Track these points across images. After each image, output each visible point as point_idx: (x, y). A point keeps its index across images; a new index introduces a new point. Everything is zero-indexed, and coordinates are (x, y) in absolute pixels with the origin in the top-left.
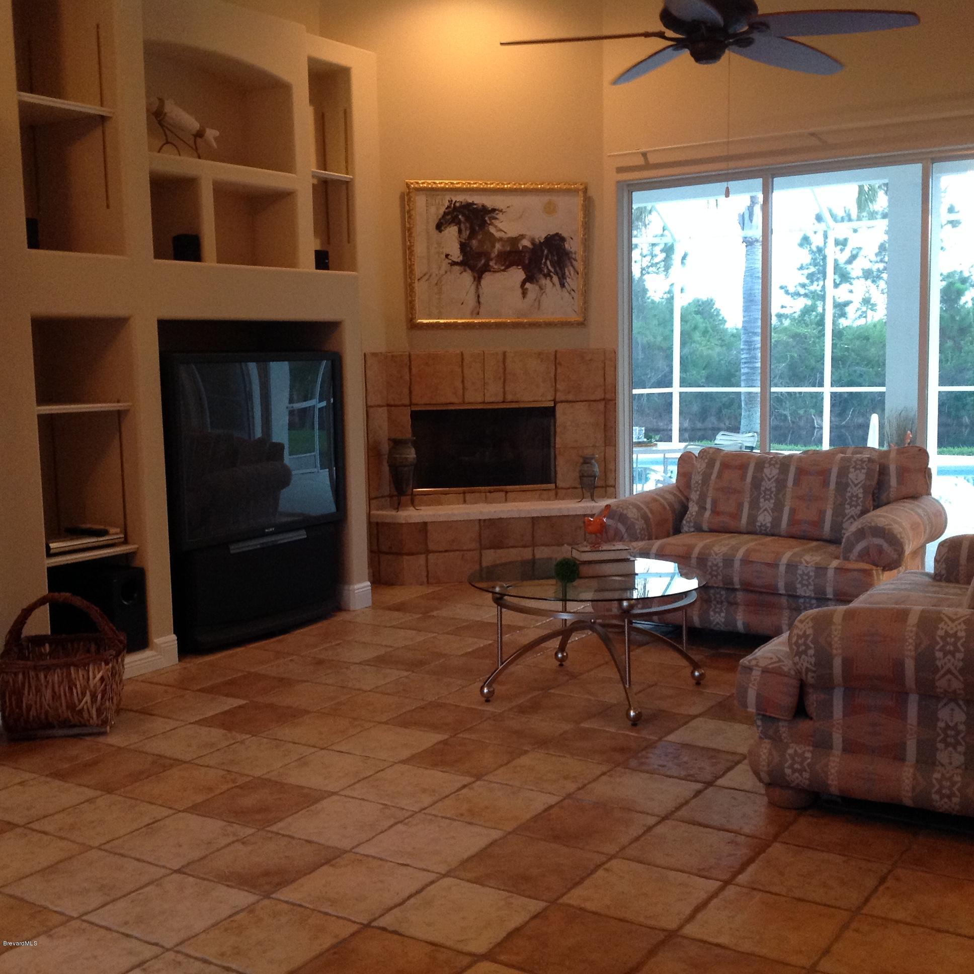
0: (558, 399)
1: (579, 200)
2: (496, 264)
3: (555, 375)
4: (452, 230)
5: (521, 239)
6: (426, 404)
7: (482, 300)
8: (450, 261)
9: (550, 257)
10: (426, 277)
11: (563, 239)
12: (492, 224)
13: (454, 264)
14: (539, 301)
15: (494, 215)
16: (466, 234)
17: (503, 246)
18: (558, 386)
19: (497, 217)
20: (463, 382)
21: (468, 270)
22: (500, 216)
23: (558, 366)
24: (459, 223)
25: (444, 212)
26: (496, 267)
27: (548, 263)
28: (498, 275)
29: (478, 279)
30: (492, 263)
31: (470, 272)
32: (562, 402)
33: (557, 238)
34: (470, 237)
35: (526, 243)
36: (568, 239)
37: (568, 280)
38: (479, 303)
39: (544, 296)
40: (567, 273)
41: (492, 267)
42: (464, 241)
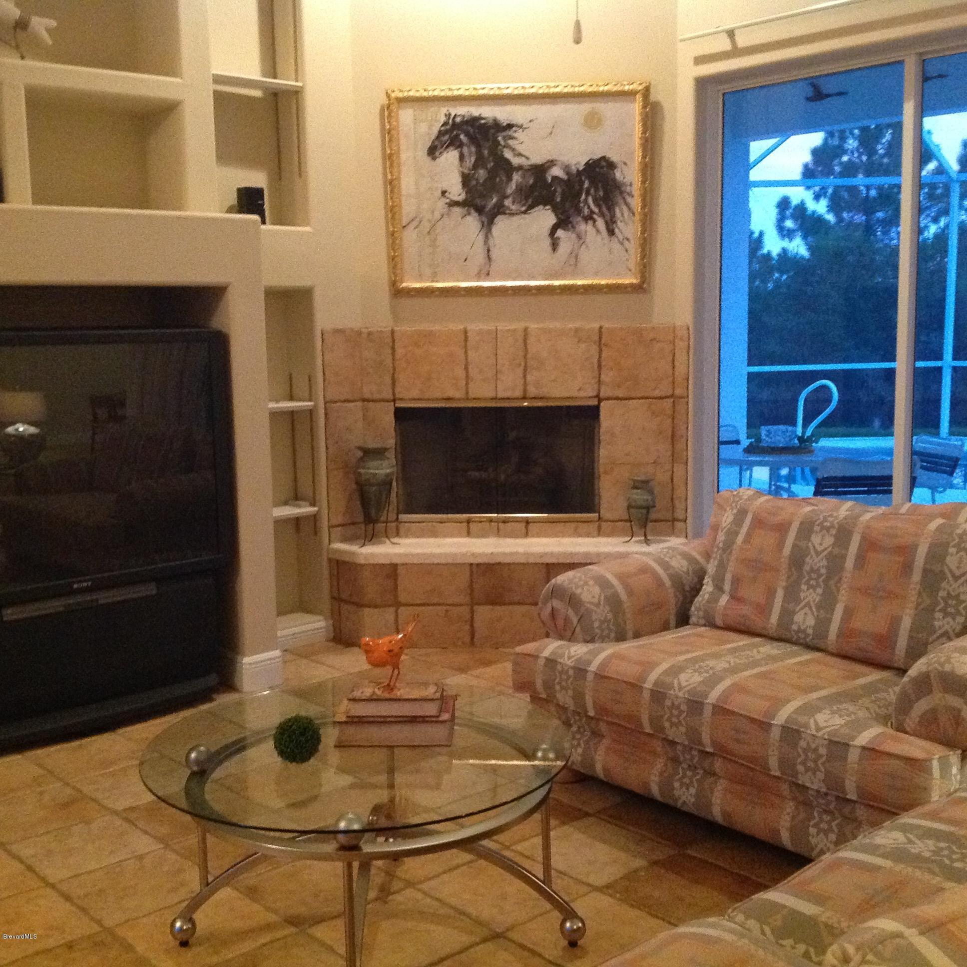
0: (602, 395)
1: (636, 107)
2: (513, 203)
3: (599, 362)
4: (450, 157)
5: (550, 167)
6: (414, 399)
7: (494, 254)
8: (448, 201)
9: (592, 191)
10: (415, 223)
11: (611, 165)
12: (507, 146)
13: (453, 204)
14: (576, 257)
15: (511, 133)
16: (470, 161)
17: (523, 177)
18: (603, 376)
19: (516, 135)
20: (466, 369)
21: (473, 211)
22: (519, 134)
23: (604, 348)
24: (461, 145)
25: (440, 132)
26: (513, 207)
27: (590, 200)
28: (516, 220)
29: (488, 224)
30: (508, 202)
31: (476, 214)
32: (608, 399)
33: (604, 164)
34: (475, 167)
35: (556, 171)
36: (620, 165)
37: (619, 223)
38: (489, 258)
39: (584, 246)
40: (618, 214)
41: (508, 208)
42: (466, 171)
